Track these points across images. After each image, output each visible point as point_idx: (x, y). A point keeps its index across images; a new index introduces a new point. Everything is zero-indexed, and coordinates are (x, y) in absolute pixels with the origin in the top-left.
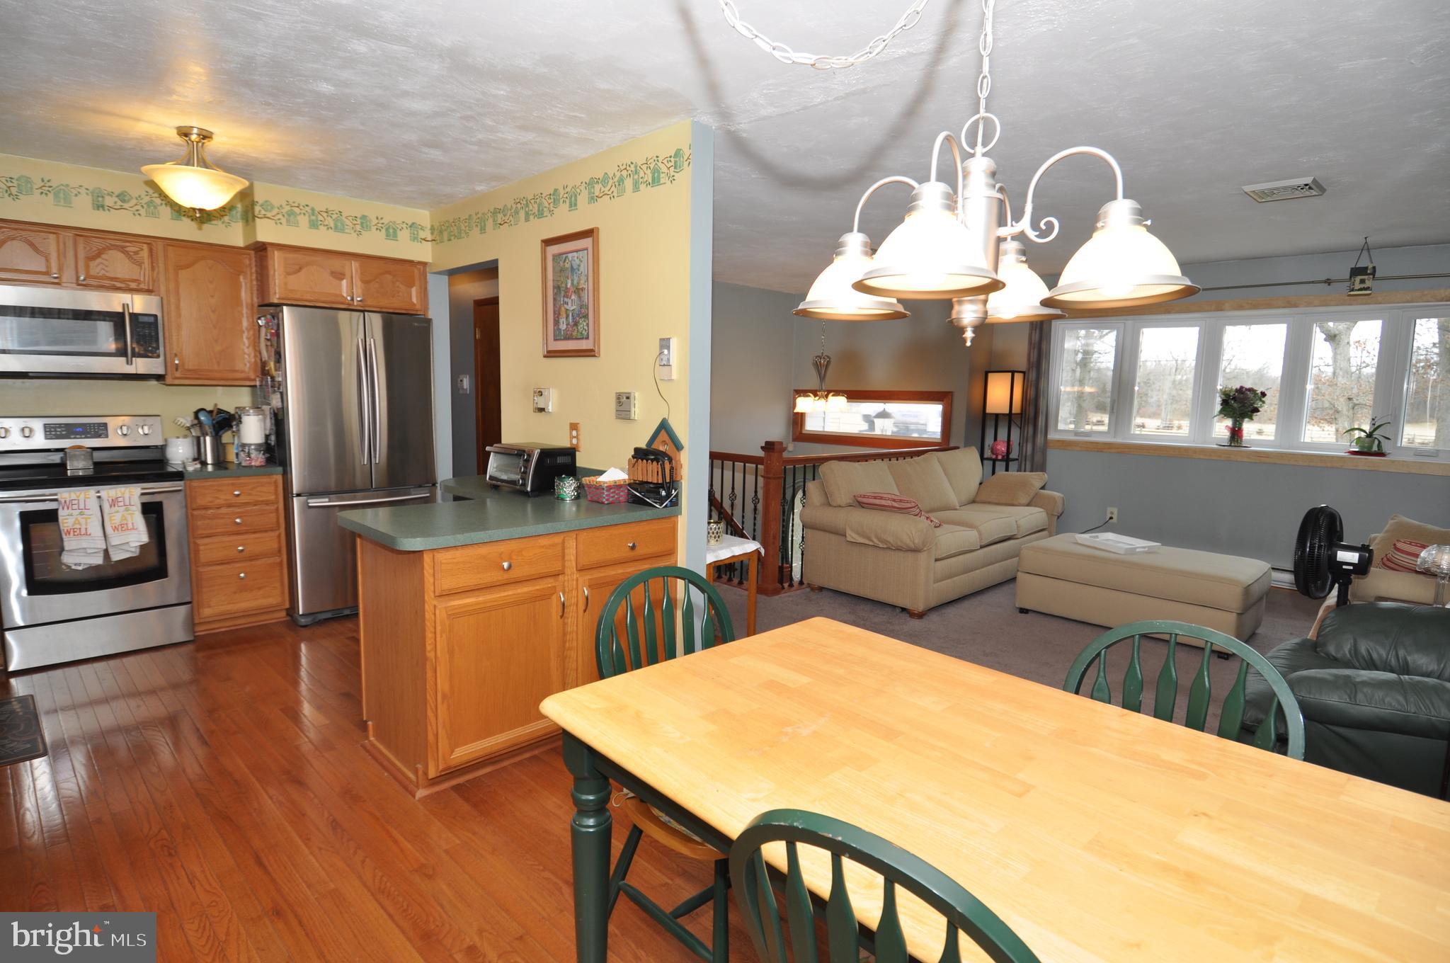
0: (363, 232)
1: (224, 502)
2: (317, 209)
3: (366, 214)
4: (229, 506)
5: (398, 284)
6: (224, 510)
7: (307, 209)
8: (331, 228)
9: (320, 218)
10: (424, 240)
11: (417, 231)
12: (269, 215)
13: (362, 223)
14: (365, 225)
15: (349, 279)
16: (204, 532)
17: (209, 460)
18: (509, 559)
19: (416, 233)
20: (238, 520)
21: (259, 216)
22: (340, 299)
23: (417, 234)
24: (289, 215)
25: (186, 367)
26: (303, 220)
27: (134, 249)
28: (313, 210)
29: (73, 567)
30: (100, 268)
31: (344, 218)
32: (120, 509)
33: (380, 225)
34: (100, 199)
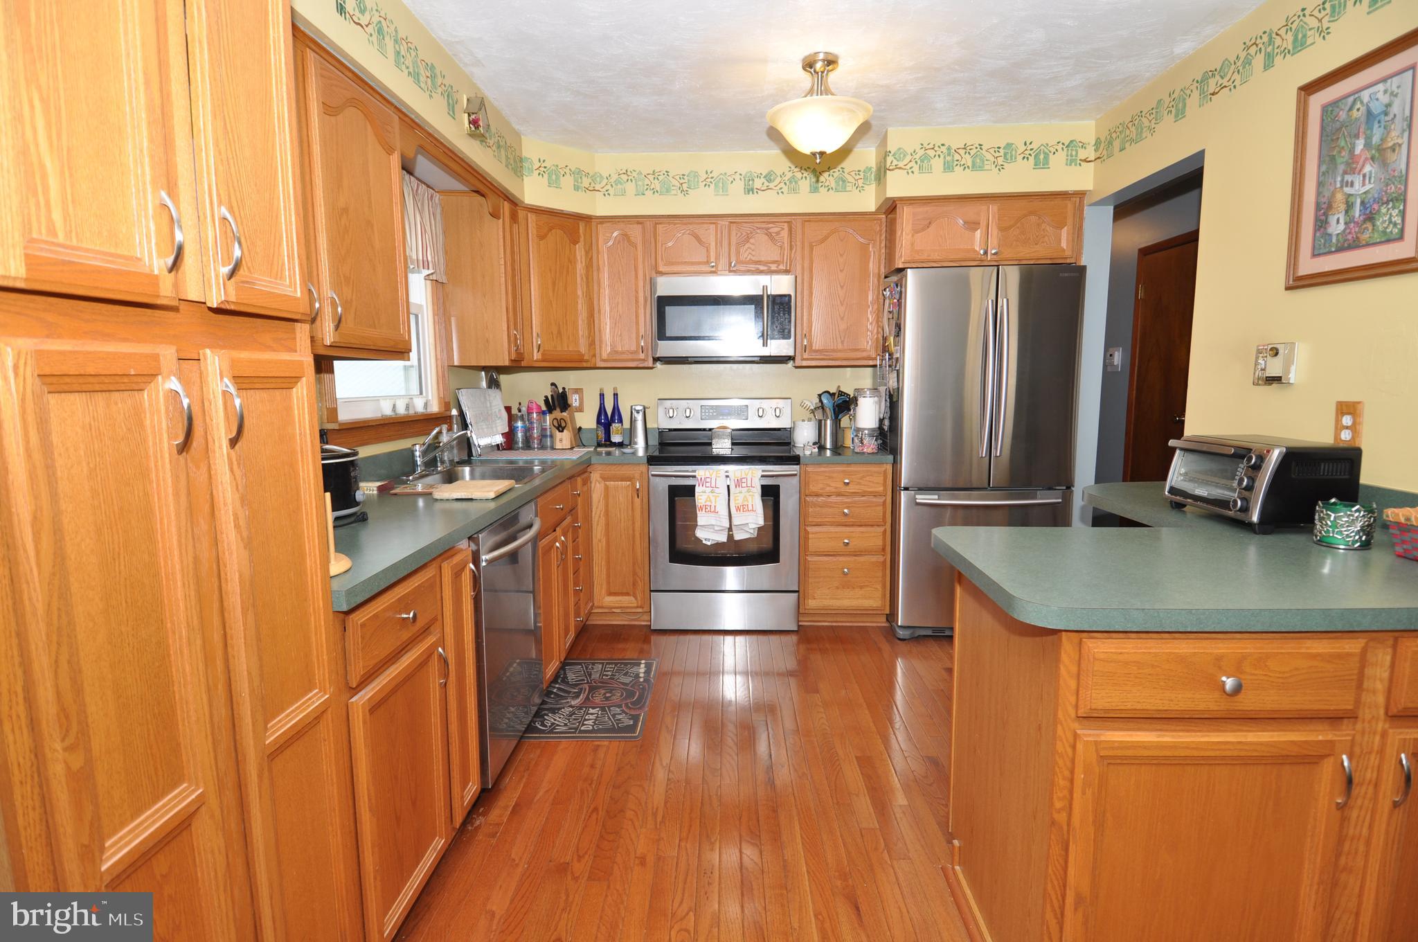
0: (1006, 166)
1: (834, 490)
2: (954, 147)
3: (1010, 142)
4: (839, 494)
5: (1043, 226)
6: (833, 499)
7: (944, 149)
8: (968, 167)
9: (957, 157)
10: (1085, 161)
11: (1077, 151)
12: (901, 164)
13: (1005, 154)
14: (1008, 156)
15: (984, 229)
16: (815, 520)
17: (828, 445)
19: (1074, 153)
20: (846, 511)
21: (891, 168)
22: (972, 256)
23: (1076, 156)
24: (922, 161)
25: (814, 348)
26: (937, 164)
27: (776, 230)
28: (949, 149)
29: (704, 542)
30: (747, 252)
31: (984, 152)
32: (744, 490)
33: (1027, 152)
34: (751, 182)
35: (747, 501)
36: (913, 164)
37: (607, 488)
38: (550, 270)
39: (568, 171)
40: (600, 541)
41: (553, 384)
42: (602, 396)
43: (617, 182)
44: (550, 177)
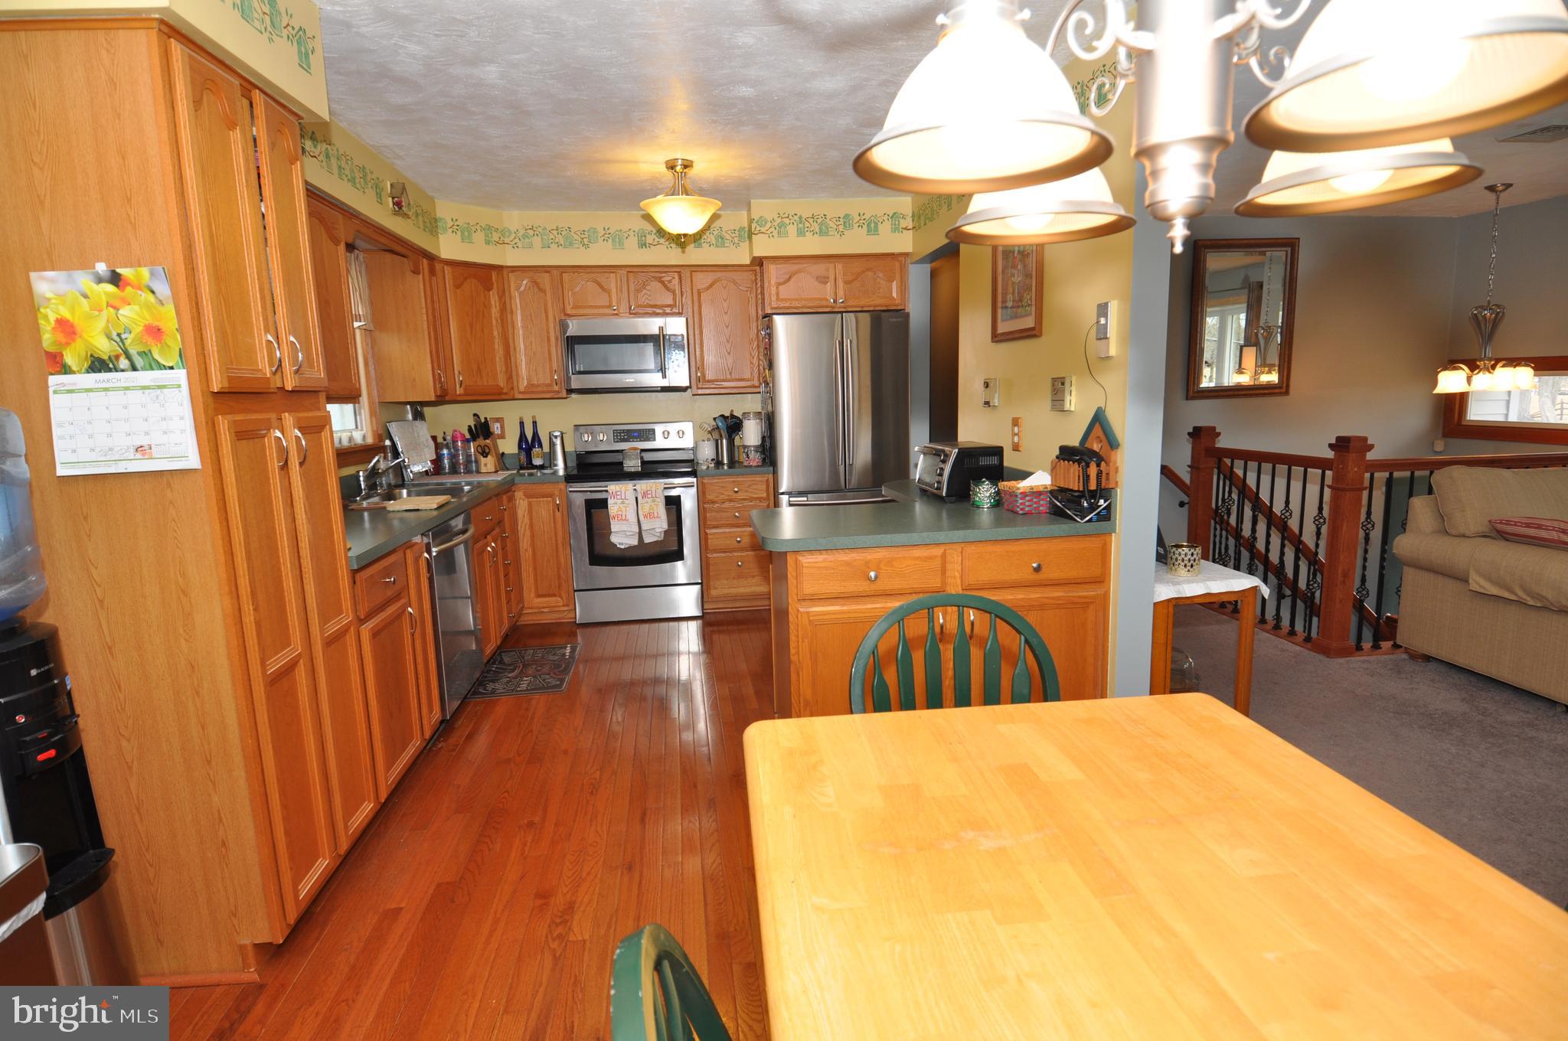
0: (846, 232)
1: (727, 497)
2: (804, 217)
3: (848, 213)
4: (731, 500)
5: (878, 280)
6: (727, 505)
7: (796, 218)
8: (816, 233)
9: (807, 224)
10: (906, 229)
11: (899, 221)
12: (763, 230)
13: (845, 223)
14: (847, 225)
15: (833, 282)
16: (713, 523)
17: (725, 461)
18: (878, 570)
19: (897, 223)
20: (737, 514)
21: (755, 232)
22: (824, 303)
23: (899, 225)
24: (780, 227)
25: (707, 379)
26: (792, 230)
27: (668, 278)
28: (800, 218)
29: (618, 546)
30: (644, 298)
31: (828, 221)
32: (650, 500)
33: (862, 221)
34: (643, 238)
35: (653, 510)
36: (773, 229)
37: (530, 505)
38: (468, 315)
39: (478, 227)
40: (526, 550)
41: (475, 415)
42: (522, 424)
43: (525, 236)
44: (462, 233)
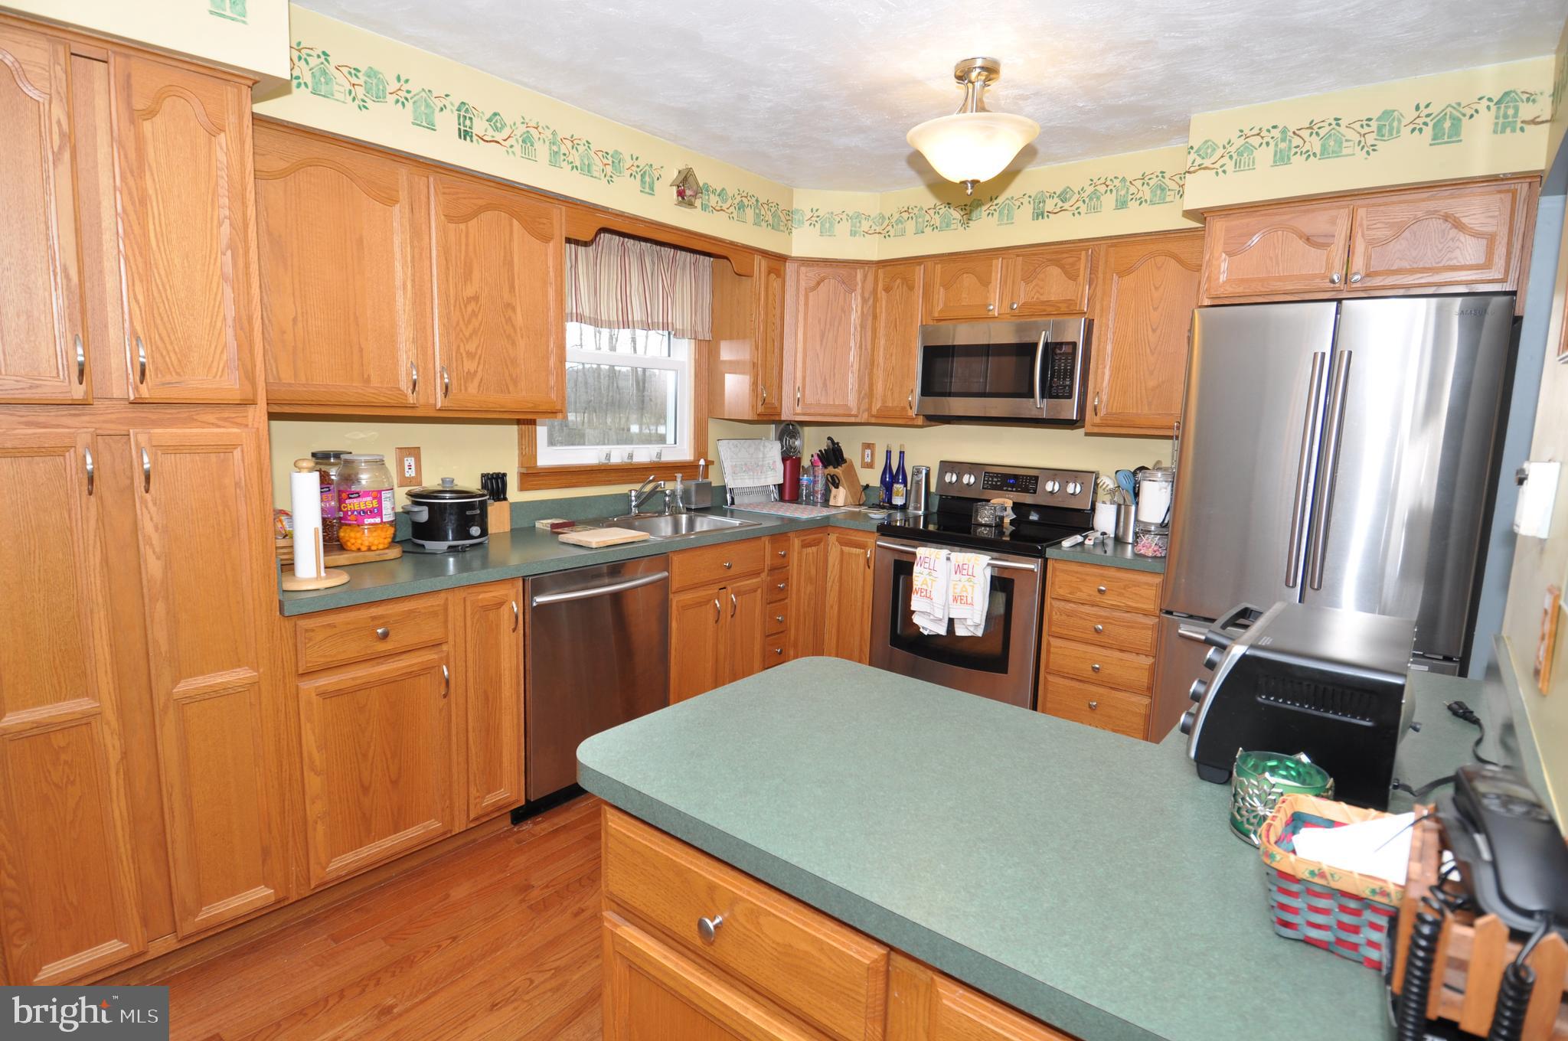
0: (1380, 145)
1: (1086, 597)
2: (1293, 128)
3: (1390, 108)
7: (1276, 133)
8: (1315, 154)
9: (1297, 141)
10: (1531, 122)
11: (1517, 107)
12: (1207, 163)
13: (1380, 129)
14: (1386, 131)
16: (1058, 630)
19: (1512, 112)
20: (1099, 626)
21: (1192, 169)
23: (1515, 116)
24: (1240, 154)
26: (1264, 156)
27: (1071, 260)
28: (1284, 131)
29: (921, 630)
30: (1034, 291)
31: (1342, 129)
32: (965, 578)
33: (1420, 121)
34: (1041, 204)
35: (966, 591)
36: (1226, 160)
37: (842, 552)
38: (819, 321)
39: (844, 217)
40: (832, 607)
41: (829, 438)
42: (889, 453)
43: (898, 221)
44: (822, 225)
